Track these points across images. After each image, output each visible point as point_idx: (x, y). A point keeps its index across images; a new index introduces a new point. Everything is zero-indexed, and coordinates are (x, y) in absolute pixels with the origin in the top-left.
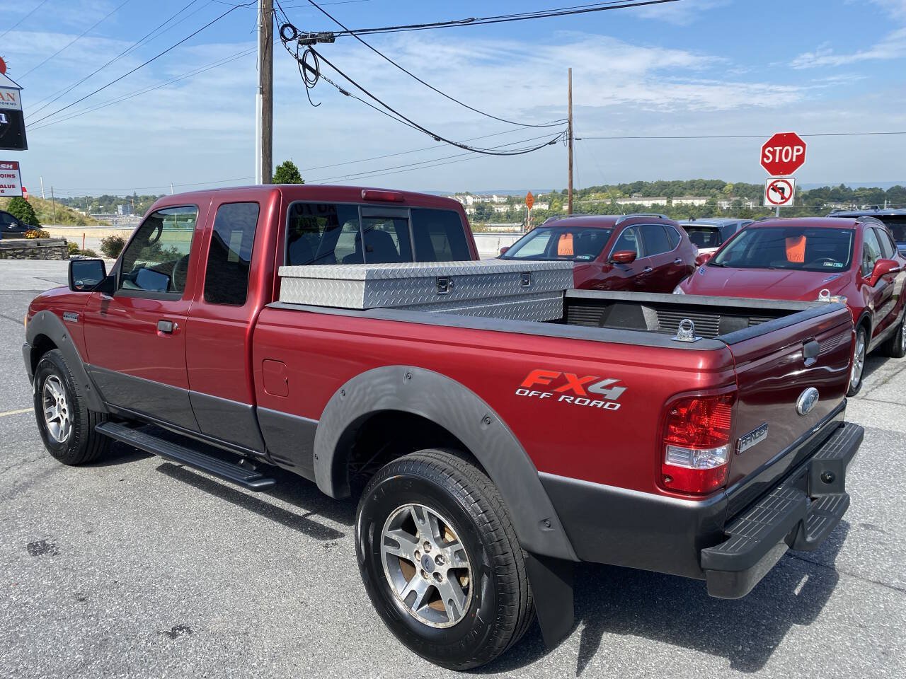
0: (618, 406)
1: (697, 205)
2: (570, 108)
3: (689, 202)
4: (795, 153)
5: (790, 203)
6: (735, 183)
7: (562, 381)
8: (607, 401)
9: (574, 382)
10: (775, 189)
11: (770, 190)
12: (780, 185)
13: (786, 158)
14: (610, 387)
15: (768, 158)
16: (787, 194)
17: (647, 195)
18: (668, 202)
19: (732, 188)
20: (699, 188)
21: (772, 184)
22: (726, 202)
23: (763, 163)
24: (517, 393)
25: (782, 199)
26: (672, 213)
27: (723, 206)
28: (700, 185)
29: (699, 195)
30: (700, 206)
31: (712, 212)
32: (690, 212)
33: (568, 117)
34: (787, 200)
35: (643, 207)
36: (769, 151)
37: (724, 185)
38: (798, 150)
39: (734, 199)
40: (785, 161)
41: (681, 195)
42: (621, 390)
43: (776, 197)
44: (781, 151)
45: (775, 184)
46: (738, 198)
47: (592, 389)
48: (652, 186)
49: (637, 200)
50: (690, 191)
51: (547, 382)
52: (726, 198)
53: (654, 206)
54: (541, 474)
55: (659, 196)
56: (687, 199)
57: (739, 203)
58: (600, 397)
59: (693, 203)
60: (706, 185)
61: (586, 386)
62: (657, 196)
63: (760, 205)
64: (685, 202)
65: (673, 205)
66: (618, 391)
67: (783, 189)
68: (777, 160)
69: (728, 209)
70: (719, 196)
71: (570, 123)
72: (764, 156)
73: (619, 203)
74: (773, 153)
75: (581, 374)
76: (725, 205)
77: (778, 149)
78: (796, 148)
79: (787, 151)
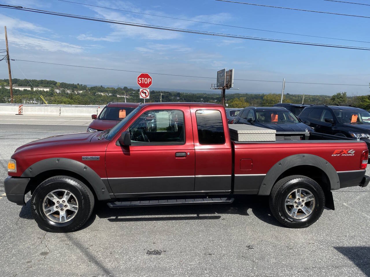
0: (354, 155)
1: (45, 91)
2: (7, 45)
3: (42, 89)
4: (149, 81)
5: (148, 97)
6: (61, 83)
7: (342, 151)
8: (351, 154)
9: (345, 151)
10: (143, 92)
11: (141, 93)
12: (145, 91)
13: (146, 82)
14: (352, 151)
15: (140, 82)
16: (147, 94)
17: (21, 85)
18: (31, 89)
19: (59, 84)
20: (45, 84)
21: (142, 91)
22: (58, 90)
23: (138, 83)
24: (332, 156)
25: (146, 96)
26: (34, 94)
27: (57, 91)
28: (45, 82)
29: (46, 87)
30: (47, 91)
31: (52, 94)
32: (42, 94)
33: (6, 49)
34: (147, 96)
35: (19, 90)
36: (140, 79)
37: (56, 83)
38: (149, 80)
39: (61, 89)
40: (145, 83)
41: (37, 86)
42: (354, 151)
43: (143, 95)
44: (144, 80)
45: (143, 91)
46: (63, 89)
47: (349, 152)
48: (22, 81)
49: (16, 87)
50: (41, 85)
51: (339, 152)
52: (58, 88)
53: (25, 90)
54: (337, 172)
55: (26, 86)
56: (40, 88)
57: (64, 91)
58: (350, 153)
59: (43, 90)
60: (48, 82)
61: (347, 152)
62: (25, 86)
63: (72, 92)
64: (39, 89)
65: (34, 90)
66: (354, 152)
67: (146, 93)
68: (143, 83)
69: (59, 93)
70: (55, 87)
71: (7, 52)
72: (138, 81)
73: (6, 88)
74: (142, 80)
75: (346, 150)
76: (58, 91)
77: (143, 79)
78: (149, 79)
79: (146, 80)
